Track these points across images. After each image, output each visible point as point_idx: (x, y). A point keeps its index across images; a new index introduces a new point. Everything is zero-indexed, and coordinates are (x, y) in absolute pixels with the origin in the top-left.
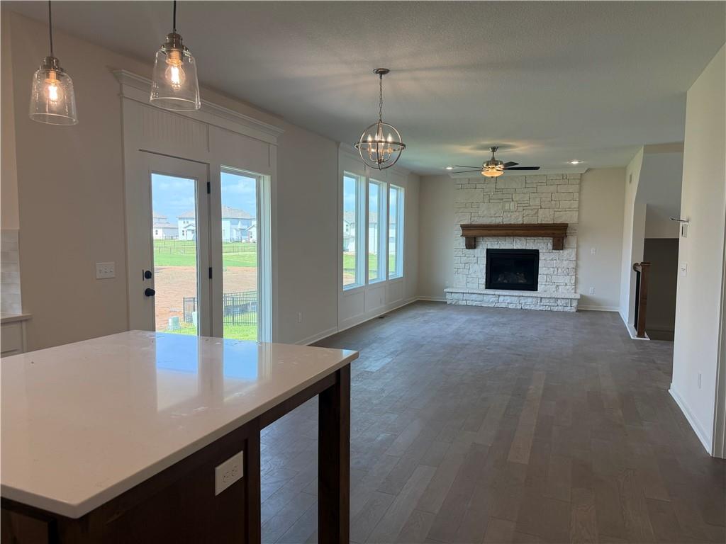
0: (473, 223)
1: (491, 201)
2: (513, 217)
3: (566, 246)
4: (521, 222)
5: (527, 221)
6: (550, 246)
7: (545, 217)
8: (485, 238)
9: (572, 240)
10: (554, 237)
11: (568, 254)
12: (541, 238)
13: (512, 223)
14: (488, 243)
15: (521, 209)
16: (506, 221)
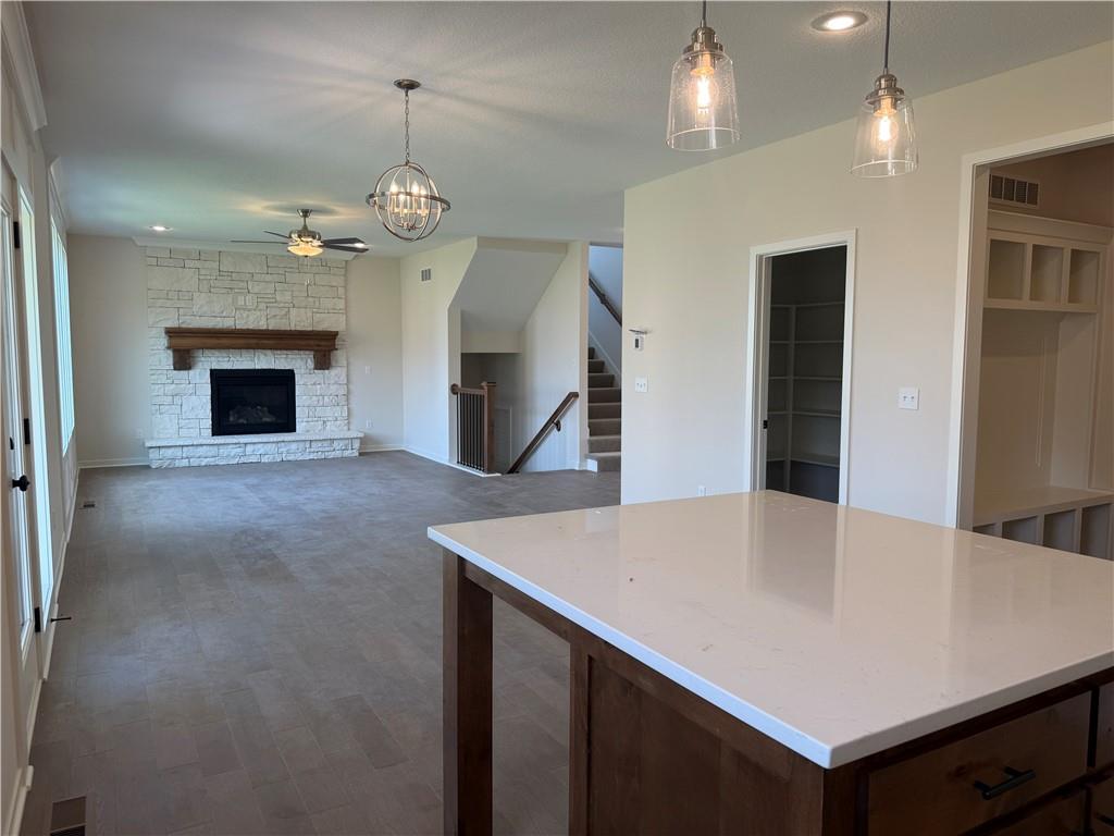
0: (184, 326)
1: (213, 290)
2: (251, 318)
3: (333, 363)
4: (265, 327)
5: (273, 325)
6: (311, 364)
7: (299, 321)
8: (206, 351)
9: (340, 356)
10: (316, 351)
11: (335, 374)
12: (296, 352)
13: (251, 327)
14: (213, 359)
15: (262, 306)
16: (241, 325)
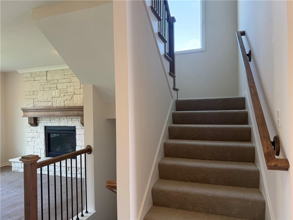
1: (45, 89)
2: (58, 101)
4: (63, 105)
13: (58, 106)
14: (45, 121)
16: (55, 105)
